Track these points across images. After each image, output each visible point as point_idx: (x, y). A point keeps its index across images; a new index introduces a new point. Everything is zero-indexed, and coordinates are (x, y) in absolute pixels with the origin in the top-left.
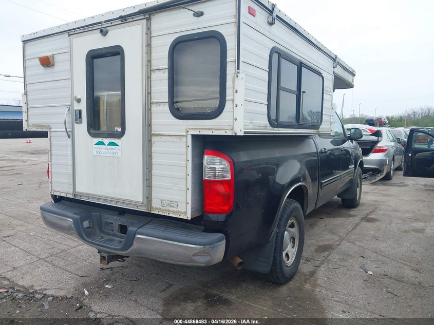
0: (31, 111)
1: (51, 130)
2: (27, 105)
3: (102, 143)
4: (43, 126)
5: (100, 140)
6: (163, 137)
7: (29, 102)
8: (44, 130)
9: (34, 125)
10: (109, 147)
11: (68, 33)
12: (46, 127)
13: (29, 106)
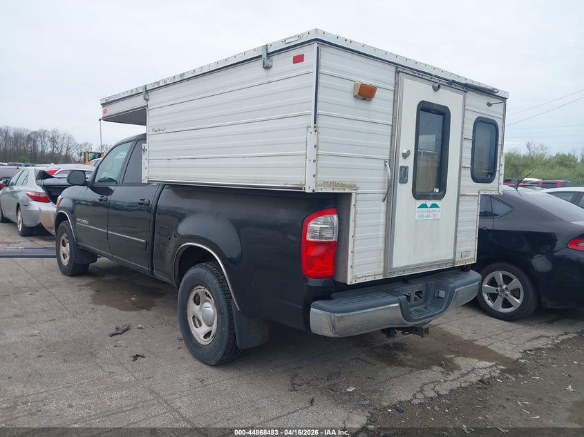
0: (322, 161)
1: (359, 191)
2: (317, 150)
3: (424, 206)
4: (344, 186)
5: (423, 202)
6: (466, 197)
7: (320, 144)
8: (347, 191)
9: (326, 183)
10: (431, 209)
11: (397, 68)
12: (350, 186)
13: (320, 152)
